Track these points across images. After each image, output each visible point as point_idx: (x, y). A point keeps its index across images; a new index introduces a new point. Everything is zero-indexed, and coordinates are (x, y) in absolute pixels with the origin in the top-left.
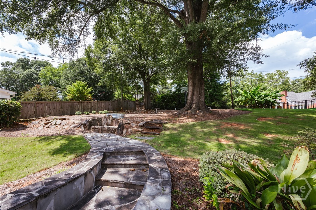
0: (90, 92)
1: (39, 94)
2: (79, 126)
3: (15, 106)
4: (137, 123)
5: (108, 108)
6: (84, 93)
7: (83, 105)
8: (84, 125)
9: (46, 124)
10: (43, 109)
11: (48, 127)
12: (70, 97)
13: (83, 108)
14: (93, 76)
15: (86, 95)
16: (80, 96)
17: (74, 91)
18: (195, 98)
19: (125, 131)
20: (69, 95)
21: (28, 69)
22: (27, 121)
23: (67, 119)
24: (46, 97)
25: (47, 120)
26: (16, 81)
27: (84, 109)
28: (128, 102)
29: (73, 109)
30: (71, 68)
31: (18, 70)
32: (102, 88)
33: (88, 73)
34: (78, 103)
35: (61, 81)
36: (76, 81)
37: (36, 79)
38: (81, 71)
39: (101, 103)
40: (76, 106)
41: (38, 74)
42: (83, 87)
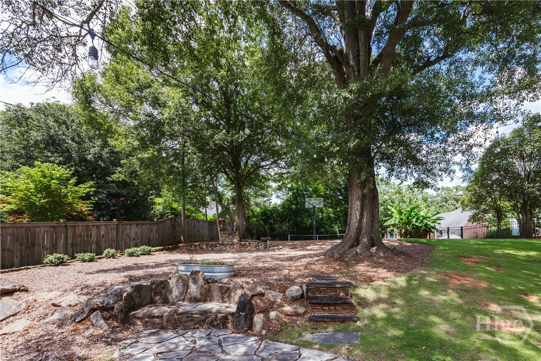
0: (84, 195)
2: (83, 315)
4: (283, 290)
6: (66, 196)
7: (70, 234)
8: (105, 309)
14: (91, 156)
15: (70, 204)
17: (28, 191)
18: (364, 224)
19: (258, 319)
23: (19, 290)
27: (73, 245)
28: (196, 223)
29: (33, 246)
30: (13, 126)
32: (117, 186)
33: (75, 145)
34: (54, 227)
36: (36, 163)
38: (51, 137)
39: (128, 226)
40: (43, 238)
42: (64, 181)
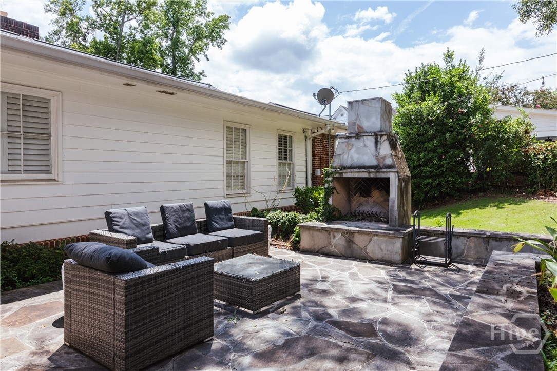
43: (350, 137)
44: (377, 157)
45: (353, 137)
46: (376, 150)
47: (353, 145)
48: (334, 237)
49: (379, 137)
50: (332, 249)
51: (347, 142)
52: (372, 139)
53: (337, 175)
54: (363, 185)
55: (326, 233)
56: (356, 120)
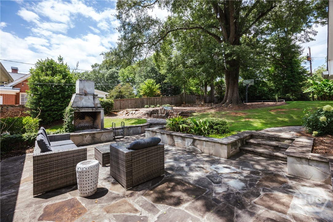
0: (158, 88)
1: (120, 92)
2: (145, 115)
3: (111, 102)
5: (171, 103)
6: (154, 89)
7: (150, 101)
8: (148, 113)
9: (127, 113)
10: (124, 104)
11: (128, 115)
12: (142, 93)
13: (150, 102)
16: (150, 93)
17: (145, 88)
18: (229, 95)
19: (169, 117)
20: (142, 91)
21: (111, 68)
22: (116, 111)
23: (139, 110)
24: (125, 94)
25: (127, 111)
26: (101, 79)
29: (143, 103)
31: (103, 70)
34: (147, 99)
35: (136, 78)
37: (117, 77)
39: (165, 98)
40: (145, 102)
41: (118, 73)
42: (153, 84)
43: (82, 95)
44: (94, 104)
45: (83, 95)
46: (94, 101)
47: (83, 98)
48: (86, 137)
49: (95, 96)
50: (85, 142)
51: (80, 97)
52: (92, 97)
53: (77, 111)
54: (81, 115)
55: (81, 136)
56: (84, 88)
